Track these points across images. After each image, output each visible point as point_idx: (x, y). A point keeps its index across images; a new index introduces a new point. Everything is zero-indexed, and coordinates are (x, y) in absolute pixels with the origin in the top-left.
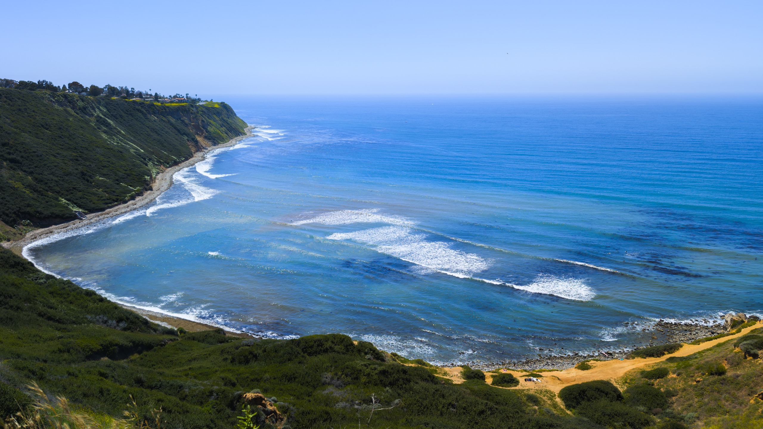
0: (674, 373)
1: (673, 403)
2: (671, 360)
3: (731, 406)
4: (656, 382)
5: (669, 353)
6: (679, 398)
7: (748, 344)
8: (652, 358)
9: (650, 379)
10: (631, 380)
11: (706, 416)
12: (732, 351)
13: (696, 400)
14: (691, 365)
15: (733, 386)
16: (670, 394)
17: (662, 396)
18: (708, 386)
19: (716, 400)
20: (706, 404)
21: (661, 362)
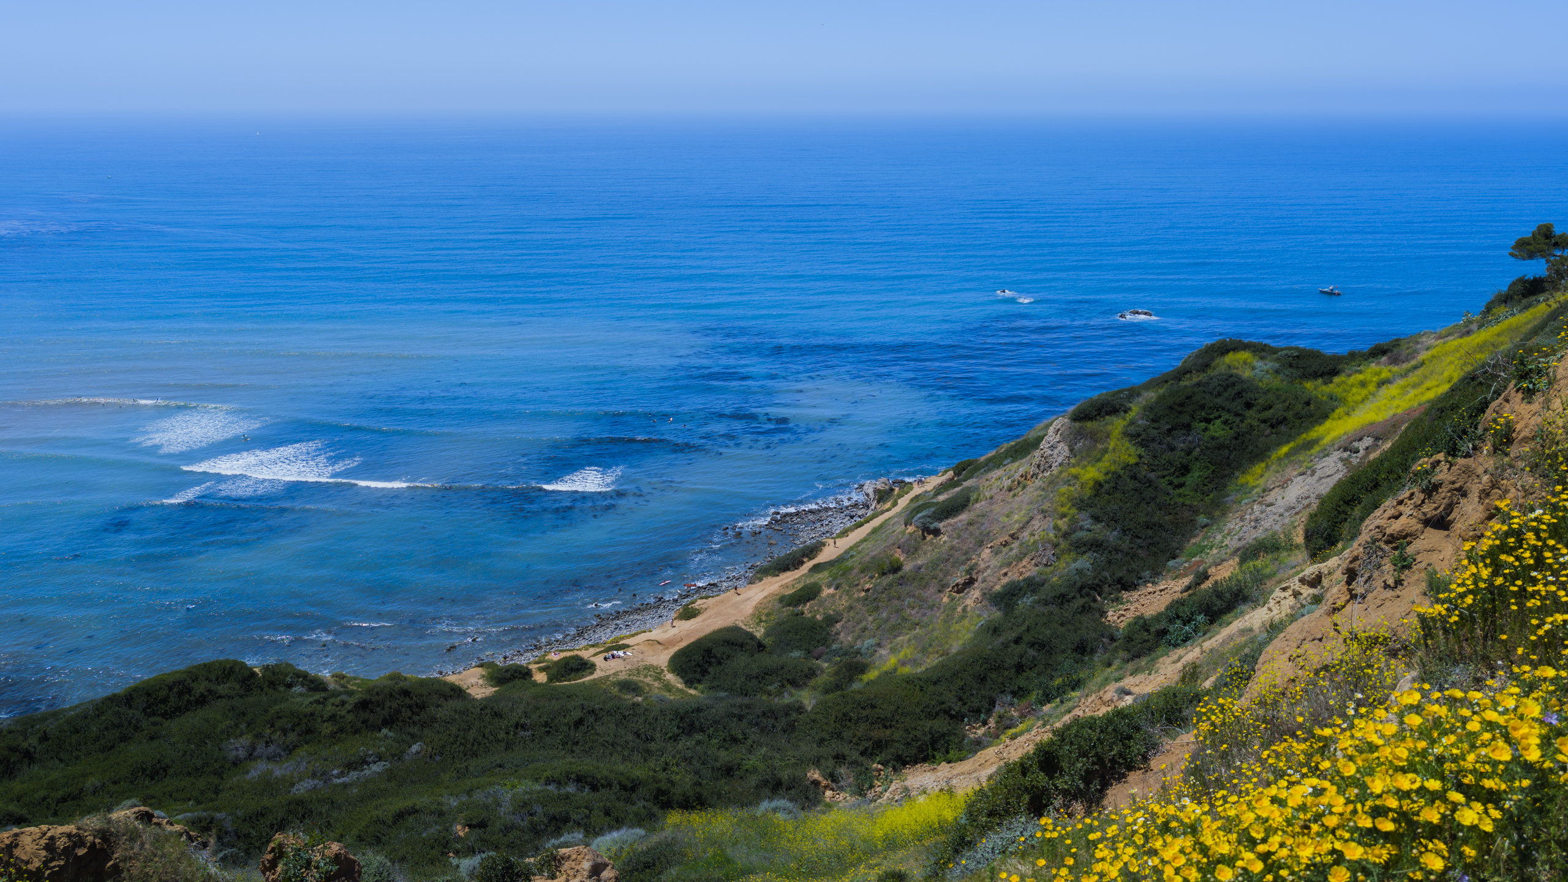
0: (829, 587)
1: (838, 634)
2: (817, 568)
3: (920, 614)
4: (806, 608)
5: (811, 559)
6: (846, 622)
7: (923, 517)
8: (788, 574)
9: (795, 606)
10: (768, 615)
11: (889, 638)
12: (904, 532)
13: (870, 619)
14: (852, 568)
15: (916, 584)
16: (831, 620)
17: (821, 627)
18: (883, 593)
19: (898, 611)
20: (887, 620)
21: (803, 575)
